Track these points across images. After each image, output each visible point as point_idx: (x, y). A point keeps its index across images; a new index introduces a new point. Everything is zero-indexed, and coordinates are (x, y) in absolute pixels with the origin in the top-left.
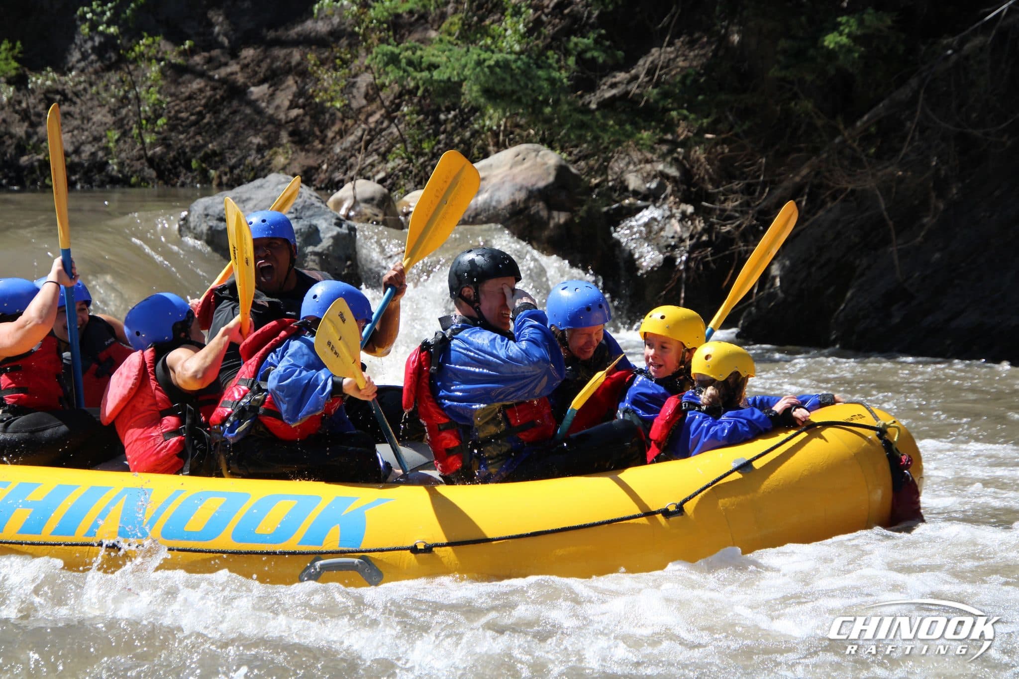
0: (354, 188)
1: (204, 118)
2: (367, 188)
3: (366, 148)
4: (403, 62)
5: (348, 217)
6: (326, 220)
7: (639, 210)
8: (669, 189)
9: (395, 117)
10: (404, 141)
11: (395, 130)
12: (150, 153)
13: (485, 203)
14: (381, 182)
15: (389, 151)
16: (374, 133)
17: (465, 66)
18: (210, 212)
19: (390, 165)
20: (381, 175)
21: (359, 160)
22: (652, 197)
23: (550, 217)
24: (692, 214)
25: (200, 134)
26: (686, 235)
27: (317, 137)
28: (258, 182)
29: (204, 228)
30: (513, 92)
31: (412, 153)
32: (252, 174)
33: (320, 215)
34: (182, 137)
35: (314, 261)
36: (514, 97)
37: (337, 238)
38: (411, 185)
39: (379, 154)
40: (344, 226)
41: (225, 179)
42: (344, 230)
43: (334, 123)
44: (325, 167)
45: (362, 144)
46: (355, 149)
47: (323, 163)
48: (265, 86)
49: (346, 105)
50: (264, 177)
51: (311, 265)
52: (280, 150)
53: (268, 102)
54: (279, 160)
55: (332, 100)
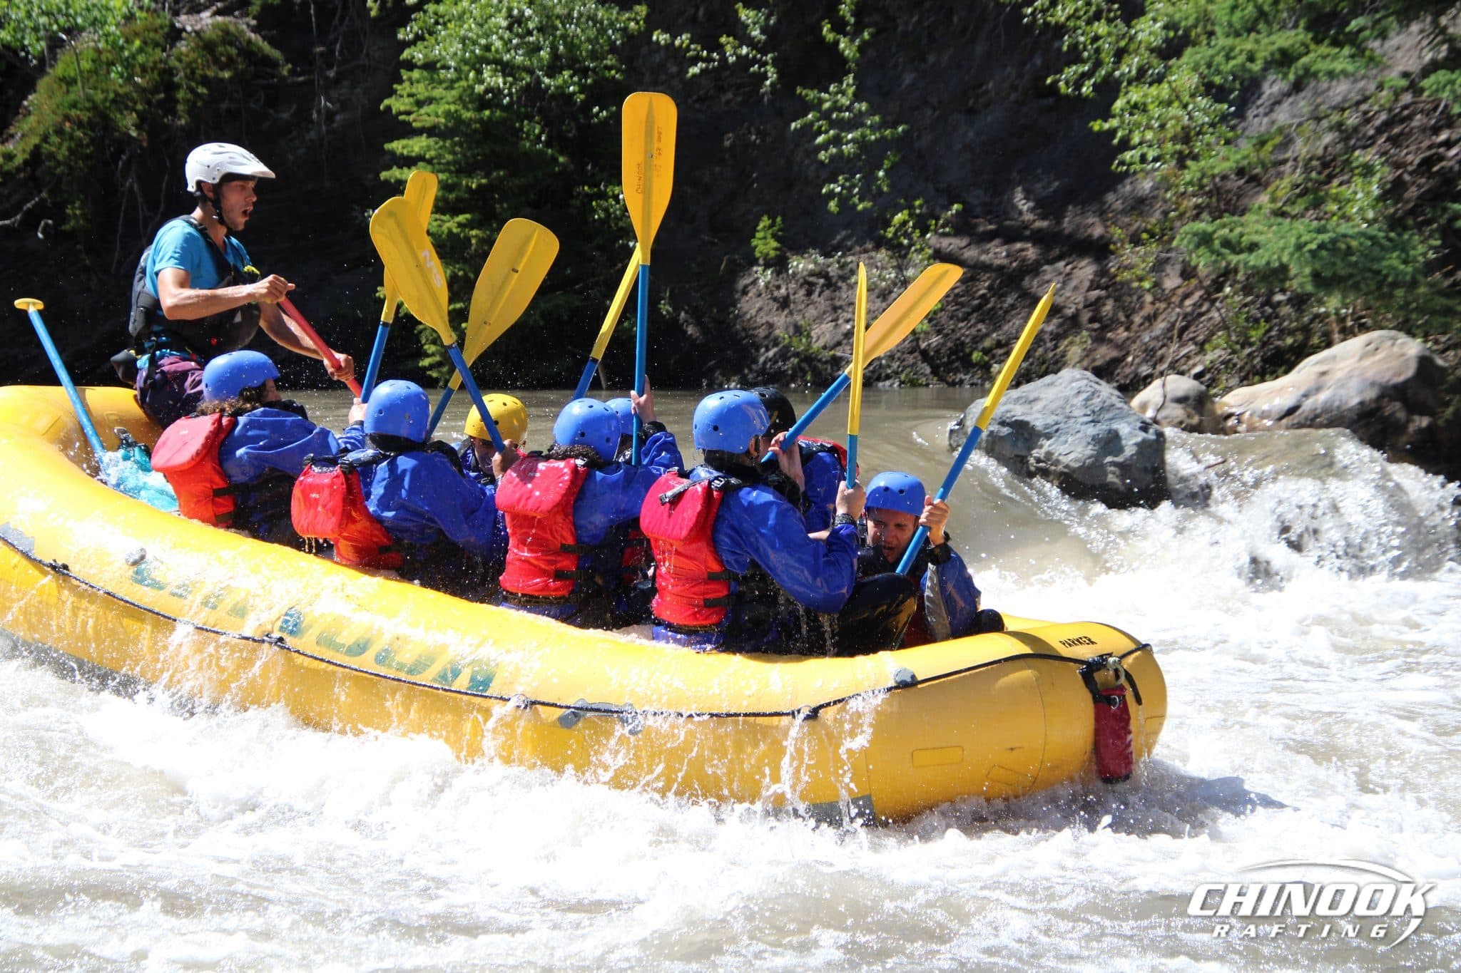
0: (1164, 385)
1: (987, 302)
2: (1181, 384)
3: (1180, 336)
4: (1217, 243)
5: (1155, 421)
6: (1129, 424)
9: (1216, 300)
10: (1226, 328)
11: (1216, 315)
12: (923, 345)
13: (1326, 402)
14: (1198, 377)
15: (1208, 339)
16: (1191, 319)
17: (1283, 249)
19: (1209, 357)
20: (1198, 369)
21: (1173, 351)
23: (1409, 421)
25: (982, 321)
27: (1122, 323)
28: (1048, 379)
30: (1351, 276)
31: (1237, 343)
32: (1044, 367)
33: (1123, 418)
34: (961, 325)
35: (1114, 473)
36: (1350, 282)
37: (1142, 446)
38: (1235, 381)
39: (1196, 344)
40: (1151, 431)
42: (1151, 436)
43: (1141, 308)
44: (1130, 359)
45: (1175, 332)
46: (1167, 337)
47: (1128, 354)
48: (1061, 264)
49: (1156, 285)
50: (1056, 372)
51: (1111, 478)
52: (1077, 339)
53: (1064, 283)
54: (1075, 352)
55: (1141, 279)
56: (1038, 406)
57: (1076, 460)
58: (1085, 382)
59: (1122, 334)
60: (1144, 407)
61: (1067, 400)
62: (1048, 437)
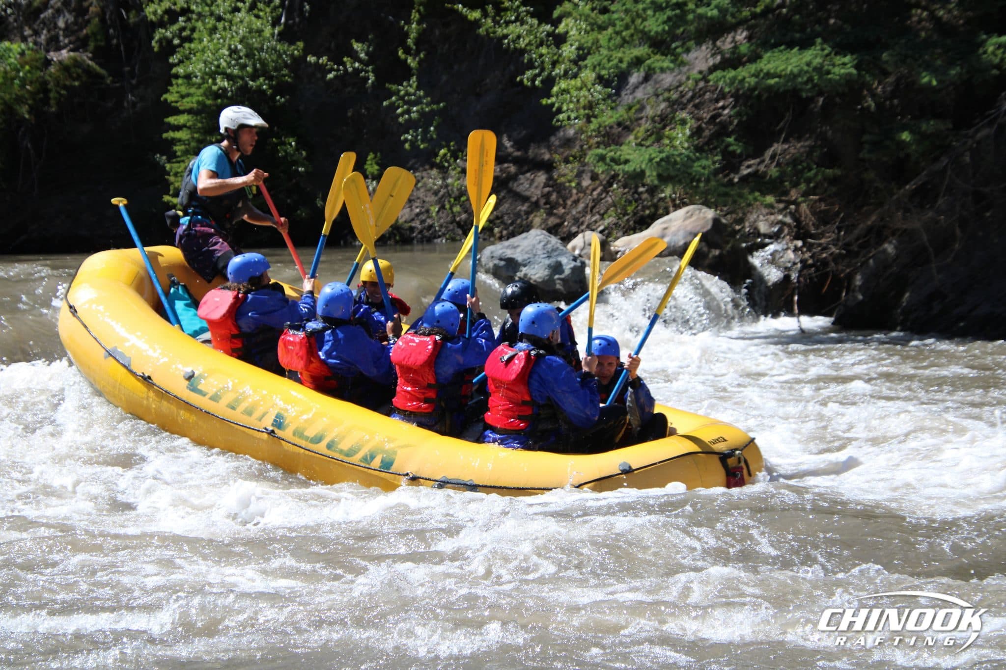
0: (584, 237)
3: (591, 211)
4: (608, 160)
5: (580, 256)
6: (567, 258)
7: (767, 245)
8: (786, 231)
9: (609, 191)
10: (615, 206)
11: (609, 199)
12: (458, 219)
13: (668, 244)
14: (601, 232)
15: (606, 212)
16: (597, 202)
17: (642, 162)
18: (495, 255)
19: (607, 221)
20: (601, 228)
21: (588, 218)
22: (775, 237)
23: (709, 252)
24: (802, 247)
26: (798, 260)
27: (561, 205)
28: (524, 235)
29: (491, 265)
30: (677, 176)
31: (621, 213)
32: (521, 229)
33: (563, 255)
35: (560, 284)
36: (677, 179)
37: (574, 269)
38: (620, 233)
39: (600, 215)
40: (578, 261)
41: (505, 232)
42: (578, 264)
43: (571, 196)
44: (566, 223)
45: (589, 209)
46: (584, 212)
47: (564, 221)
48: (528, 175)
49: (579, 184)
50: (528, 231)
51: (558, 286)
52: (538, 214)
53: (531, 184)
54: (537, 221)
55: (570, 181)
56: (519, 250)
57: (540, 278)
58: (542, 236)
59: (561, 211)
60: (574, 249)
61: (534, 246)
62: (525, 266)
